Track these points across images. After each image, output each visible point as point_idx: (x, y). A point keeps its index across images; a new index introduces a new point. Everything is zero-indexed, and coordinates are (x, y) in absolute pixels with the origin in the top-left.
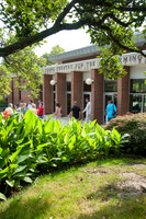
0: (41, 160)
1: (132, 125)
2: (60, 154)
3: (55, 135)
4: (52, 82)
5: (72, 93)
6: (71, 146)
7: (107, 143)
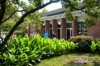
0: (44, 53)
1: (79, 40)
2: (50, 51)
3: (48, 44)
4: (44, 24)
5: (52, 28)
6: (55, 48)
7: (69, 47)
